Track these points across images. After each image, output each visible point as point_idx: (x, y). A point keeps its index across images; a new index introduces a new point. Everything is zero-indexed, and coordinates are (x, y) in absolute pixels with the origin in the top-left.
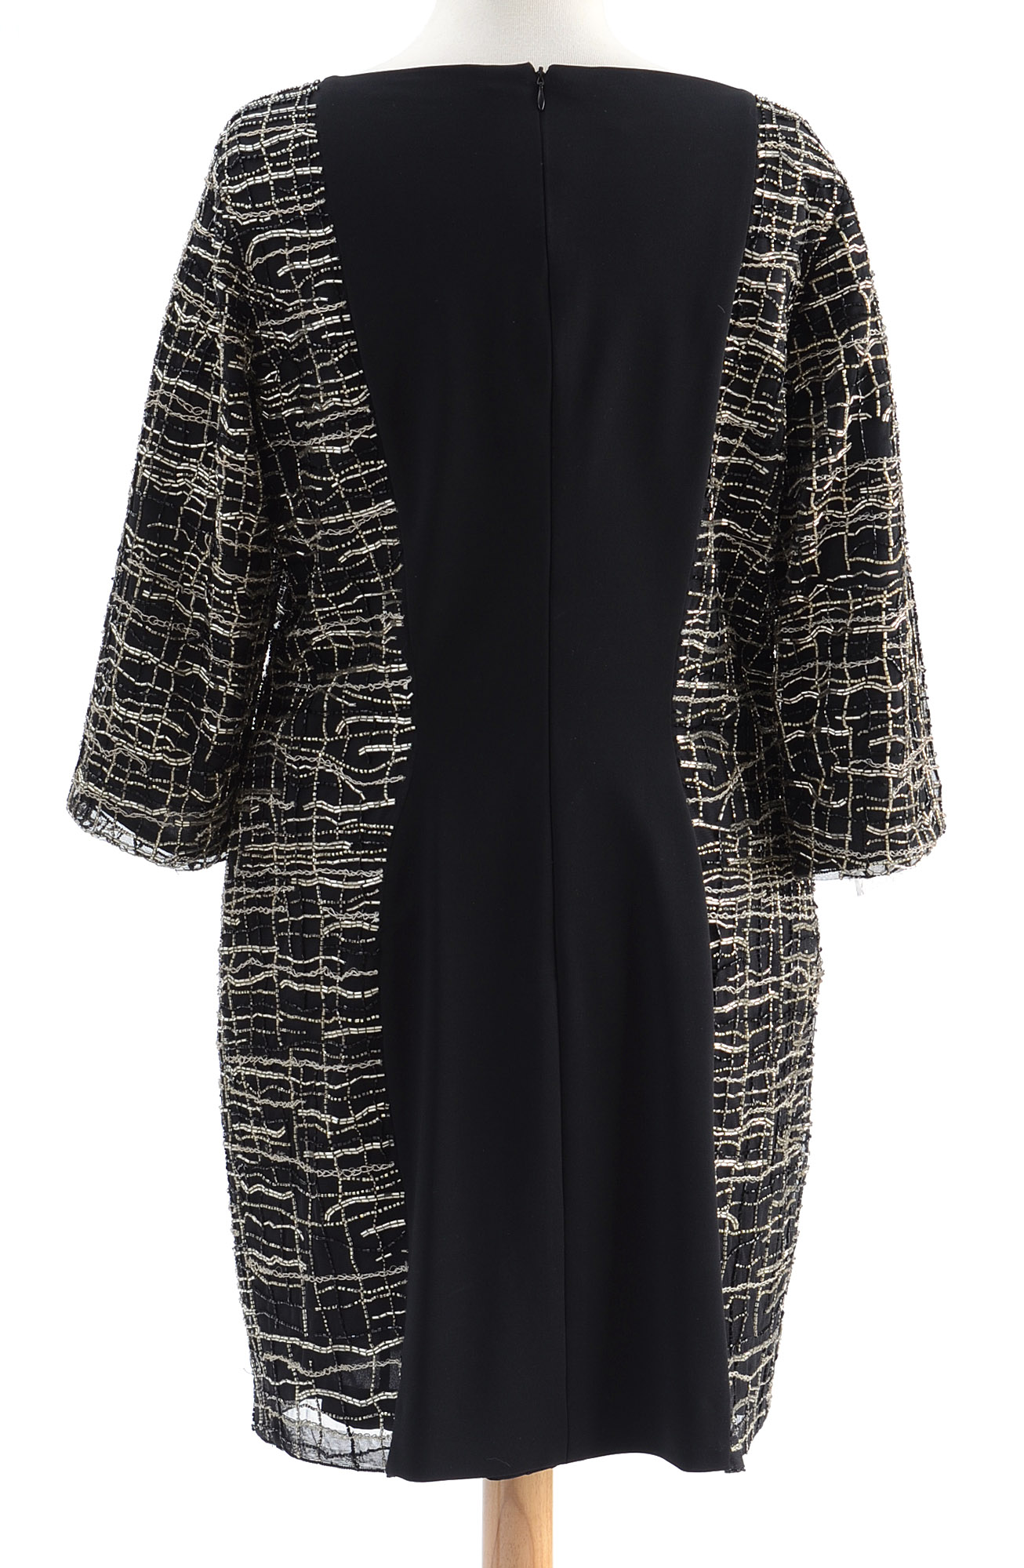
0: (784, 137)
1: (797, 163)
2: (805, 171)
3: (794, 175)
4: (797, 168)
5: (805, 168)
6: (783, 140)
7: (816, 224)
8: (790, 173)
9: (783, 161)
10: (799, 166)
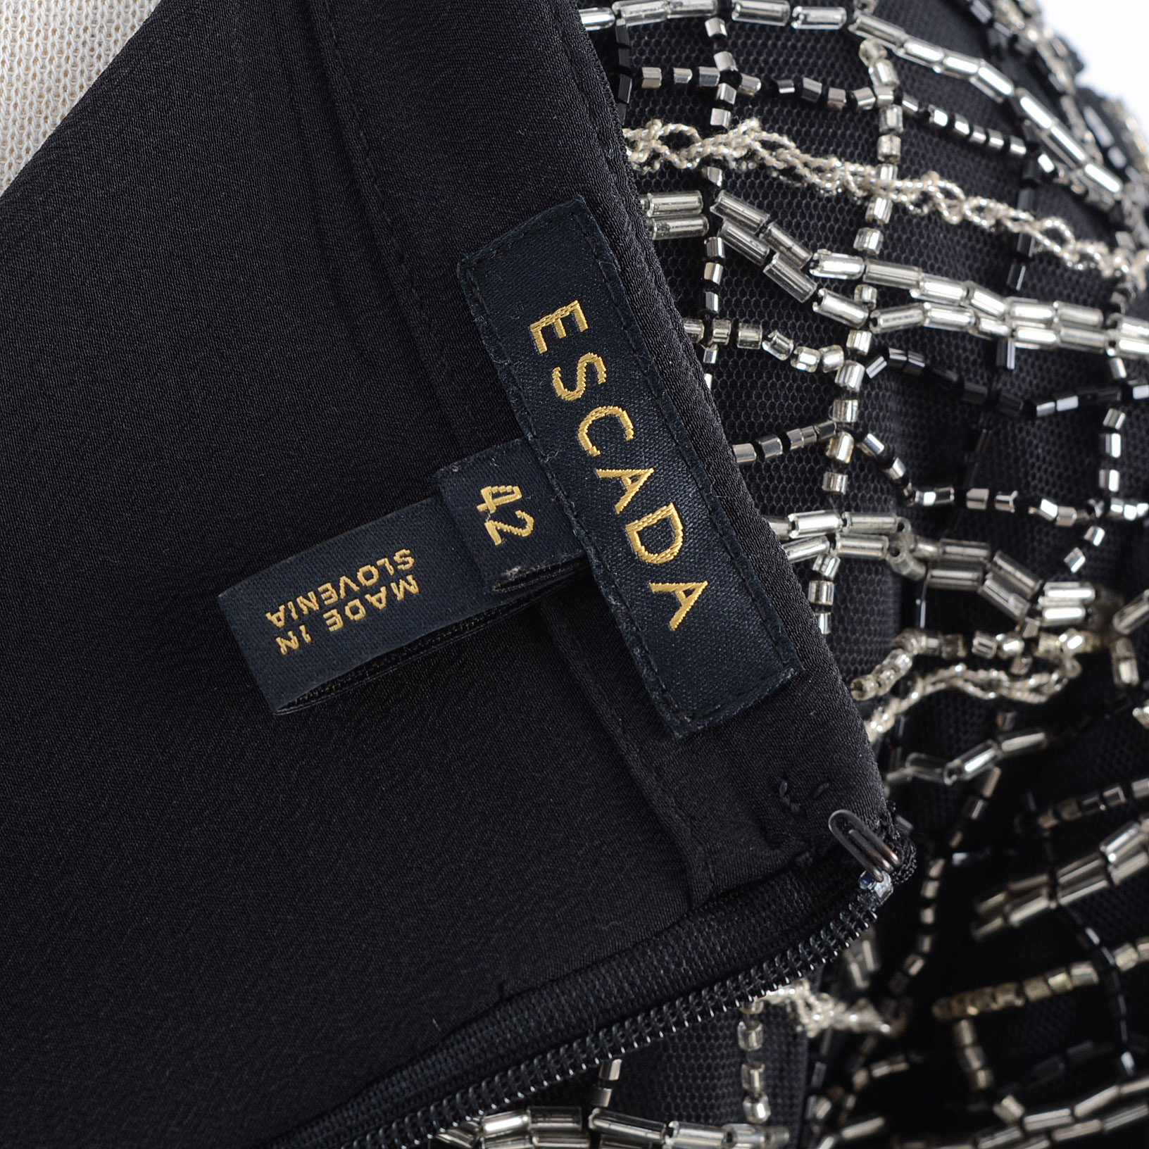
0: (753, 84)
1: (837, 265)
2: (891, 320)
3: (807, 360)
4: (833, 304)
5: (894, 297)
6: (740, 111)
7: (975, 662)
8: (779, 343)
9: (736, 259)
10: (845, 288)
